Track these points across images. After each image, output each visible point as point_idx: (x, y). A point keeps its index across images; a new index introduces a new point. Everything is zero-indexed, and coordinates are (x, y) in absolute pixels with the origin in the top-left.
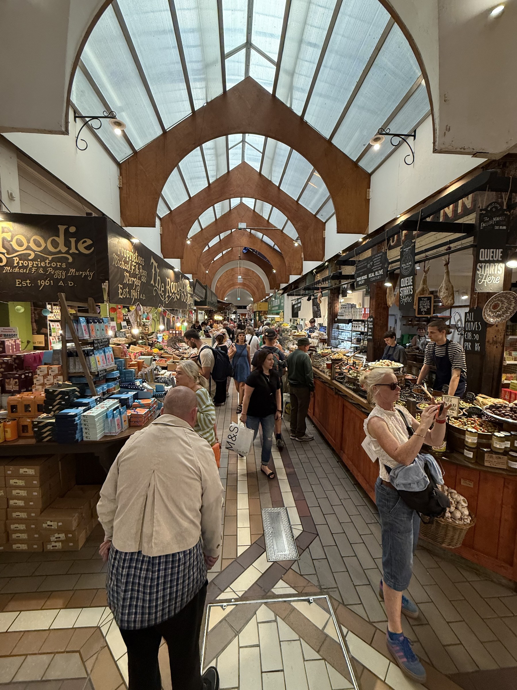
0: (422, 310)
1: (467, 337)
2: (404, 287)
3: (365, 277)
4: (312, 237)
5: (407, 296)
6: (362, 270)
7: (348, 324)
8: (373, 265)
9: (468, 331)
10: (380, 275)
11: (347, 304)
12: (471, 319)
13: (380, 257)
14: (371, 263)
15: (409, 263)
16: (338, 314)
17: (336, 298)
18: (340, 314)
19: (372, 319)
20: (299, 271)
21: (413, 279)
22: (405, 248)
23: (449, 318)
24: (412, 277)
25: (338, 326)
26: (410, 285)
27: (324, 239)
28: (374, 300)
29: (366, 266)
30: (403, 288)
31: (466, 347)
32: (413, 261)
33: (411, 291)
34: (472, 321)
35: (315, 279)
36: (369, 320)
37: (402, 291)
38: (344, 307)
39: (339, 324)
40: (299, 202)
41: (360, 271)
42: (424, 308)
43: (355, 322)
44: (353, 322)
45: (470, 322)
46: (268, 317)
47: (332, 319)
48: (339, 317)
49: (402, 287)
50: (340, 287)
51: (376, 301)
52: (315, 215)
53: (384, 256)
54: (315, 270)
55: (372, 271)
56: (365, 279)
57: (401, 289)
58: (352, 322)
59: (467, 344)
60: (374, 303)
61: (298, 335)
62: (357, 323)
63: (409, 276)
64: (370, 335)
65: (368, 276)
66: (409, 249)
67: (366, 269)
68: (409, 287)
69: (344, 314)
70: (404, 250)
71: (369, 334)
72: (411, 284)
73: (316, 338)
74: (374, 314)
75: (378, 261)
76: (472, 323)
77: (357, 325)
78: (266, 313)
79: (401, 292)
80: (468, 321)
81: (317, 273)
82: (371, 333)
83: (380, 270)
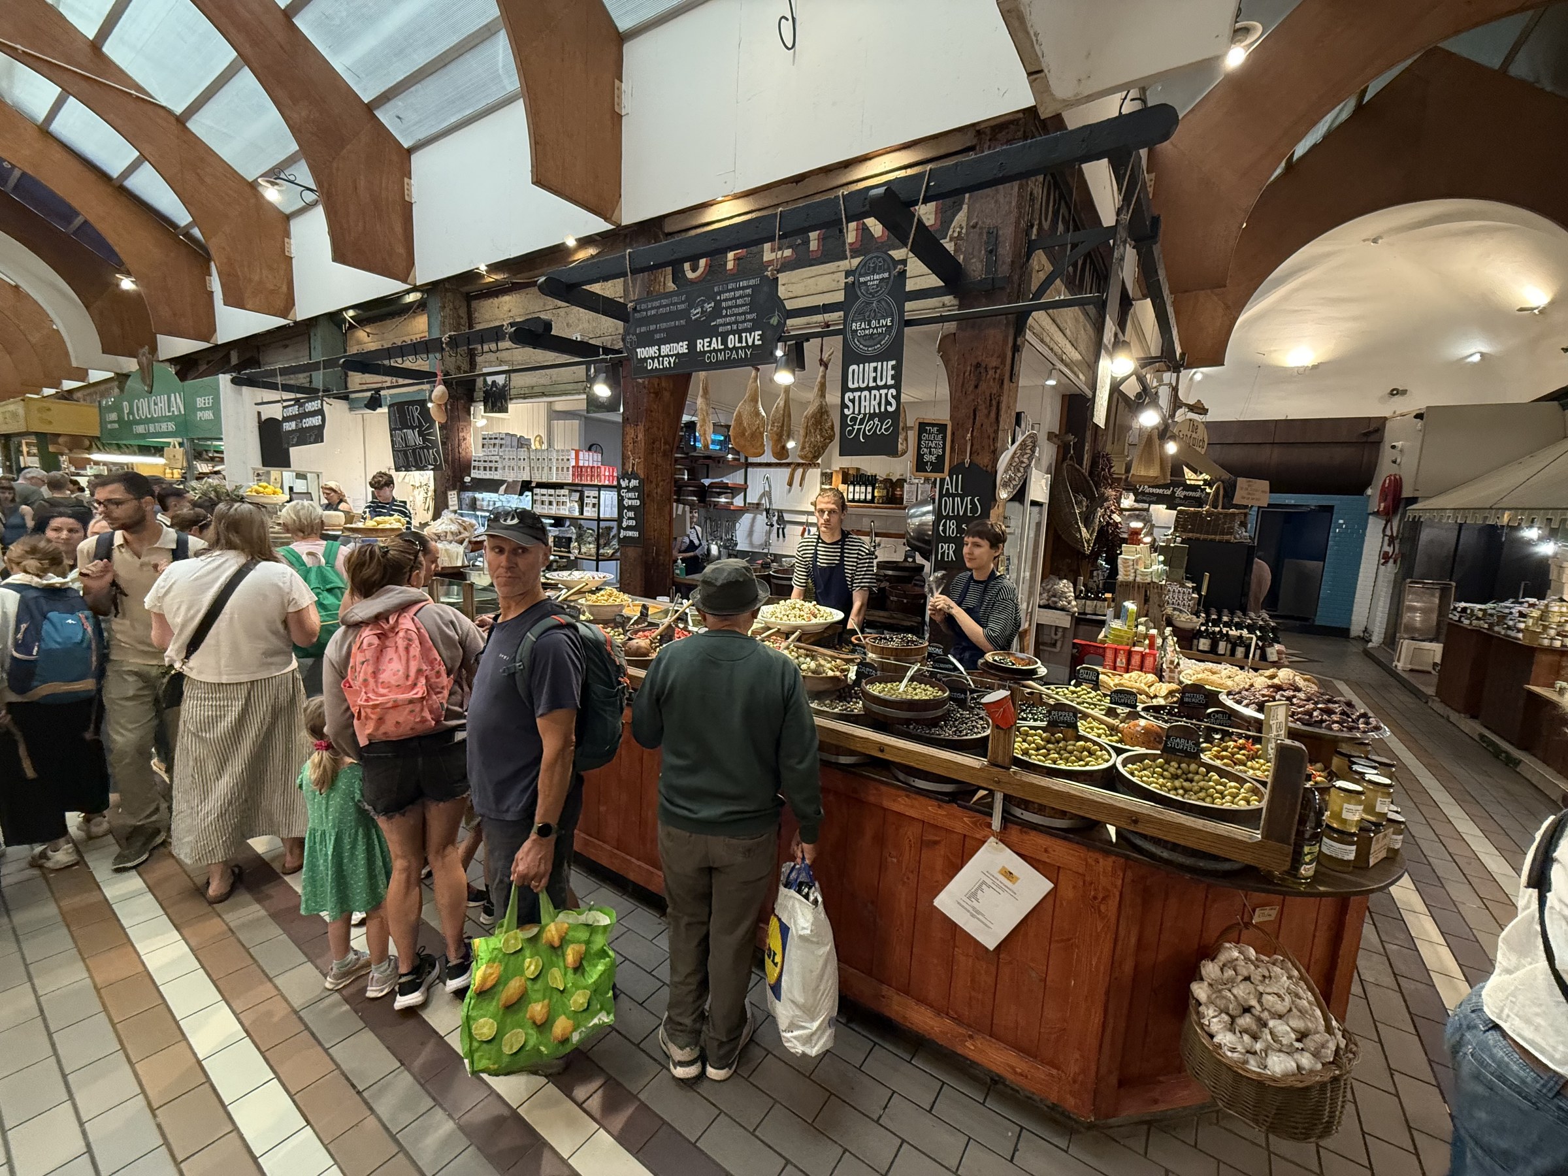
0: (927, 458)
1: (944, 531)
2: (860, 389)
3: (682, 347)
4: (362, 183)
5: (872, 416)
6: (664, 325)
7: (521, 494)
8: (717, 312)
9: (948, 517)
10: (747, 347)
11: (507, 434)
12: (957, 489)
13: (749, 291)
14: (709, 307)
15: (883, 322)
16: (473, 464)
17: (462, 414)
18: (482, 464)
19: (634, 483)
20: (280, 303)
21: (898, 369)
22: (867, 274)
23: (744, 489)
24: (894, 362)
25: (474, 500)
26: (886, 386)
27: (407, 208)
28: (641, 427)
29: (685, 314)
30: (857, 394)
31: (943, 554)
32: (896, 318)
33: (888, 403)
34: (958, 495)
35: (351, 342)
36: (624, 484)
37: (853, 401)
38: (490, 441)
39: (478, 495)
40: (298, 21)
41: (653, 327)
42: (930, 453)
43: (544, 491)
44: (537, 491)
45: (953, 496)
46: (89, 461)
47: (454, 477)
48: (475, 474)
49: (853, 390)
50: (475, 381)
51: (647, 430)
52: (370, 108)
53: (766, 289)
54: (351, 313)
55: (712, 333)
56: (678, 355)
57: (848, 395)
58: (531, 490)
59: (946, 546)
60: (641, 436)
61: (376, 530)
62: (551, 491)
63: (881, 357)
64: (629, 528)
65: (692, 346)
66: (882, 280)
67: (683, 322)
68: (883, 392)
69: (499, 465)
70: (862, 280)
71: (624, 524)
72: (890, 382)
73: (450, 537)
74: (642, 466)
75: (739, 302)
76: (958, 500)
77: (552, 499)
78: (80, 443)
79: (850, 404)
80: (948, 494)
81: (361, 321)
82: (632, 523)
83: (750, 331)
